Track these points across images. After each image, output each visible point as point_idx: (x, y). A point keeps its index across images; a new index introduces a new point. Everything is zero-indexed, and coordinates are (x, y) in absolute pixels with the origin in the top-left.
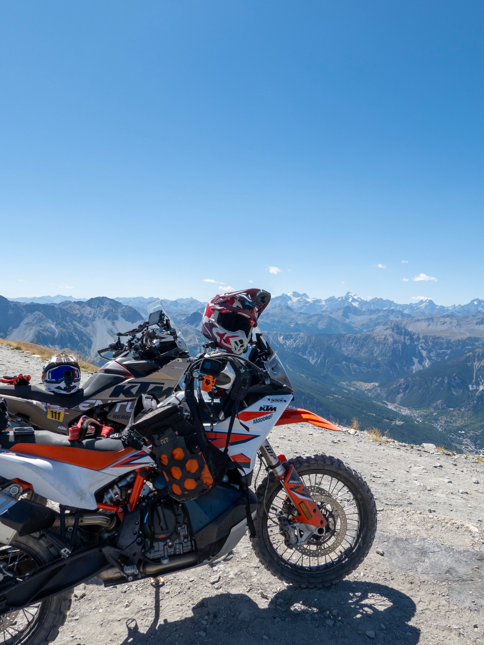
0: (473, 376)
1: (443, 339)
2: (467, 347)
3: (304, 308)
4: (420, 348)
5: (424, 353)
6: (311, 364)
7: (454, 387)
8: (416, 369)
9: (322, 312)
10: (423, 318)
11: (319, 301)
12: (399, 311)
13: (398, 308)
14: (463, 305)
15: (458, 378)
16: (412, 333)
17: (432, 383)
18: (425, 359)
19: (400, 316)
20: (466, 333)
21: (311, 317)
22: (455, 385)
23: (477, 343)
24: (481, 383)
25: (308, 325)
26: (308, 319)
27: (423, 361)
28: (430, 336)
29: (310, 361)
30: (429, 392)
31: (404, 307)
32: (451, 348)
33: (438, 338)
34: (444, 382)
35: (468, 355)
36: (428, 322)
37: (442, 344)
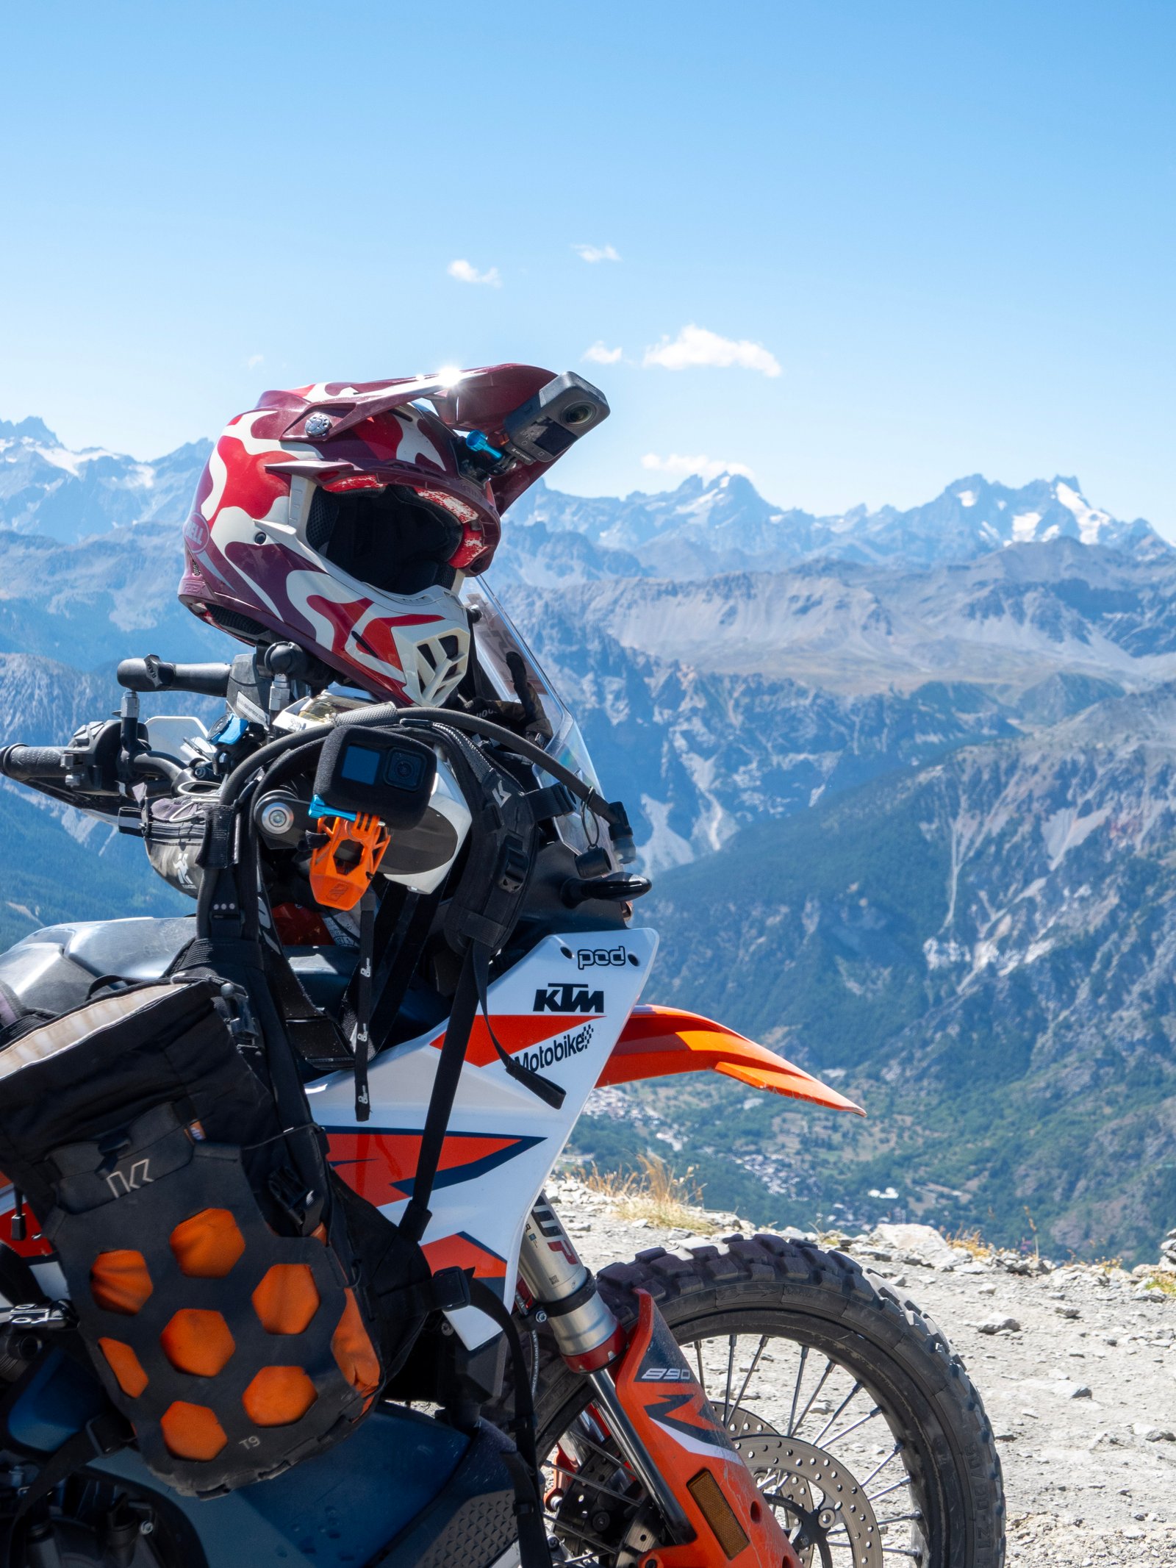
0: (943, 891)
1: (802, 693)
2: (920, 739)
3: (33, 507)
4: (680, 743)
5: (702, 773)
6: (72, 841)
7: (850, 954)
8: (656, 862)
9: (139, 530)
10: (699, 576)
11: (122, 466)
12: (574, 537)
13: (568, 520)
14: (903, 507)
15: (871, 904)
16: (641, 660)
17: (738, 933)
18: (708, 807)
19: (578, 565)
20: (915, 661)
21: (67, 560)
22: (854, 941)
23: (968, 718)
24: (983, 930)
25: (52, 610)
26: (52, 573)
27: (696, 813)
28: (735, 679)
29: (64, 822)
30: (723, 985)
31: (603, 512)
32: (841, 743)
33: (774, 689)
34: (800, 929)
35: (923, 778)
36: (727, 597)
37: (793, 720)
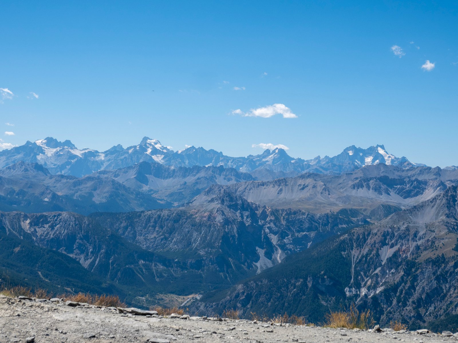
0: (350, 272)
1: (303, 214)
2: (340, 226)
3: (68, 167)
4: (267, 230)
5: (274, 239)
6: (84, 268)
7: (322, 293)
8: (261, 267)
9: (100, 173)
10: (270, 180)
11: (95, 154)
12: (232, 170)
13: (230, 164)
14: (331, 156)
15: (328, 278)
16: (254, 206)
17: (288, 288)
18: (277, 250)
19: (233, 178)
20: (338, 202)
21: (78, 183)
22: (323, 289)
23: (355, 219)
24: (363, 284)
25: (75, 198)
26: (75, 187)
27: (273, 252)
28: (283, 210)
29: (81, 262)
30: (284, 304)
31: (240, 162)
32: (317, 229)
33: (295, 213)
34: (307, 286)
35: (342, 238)
36: (279, 186)
37: (301, 222)
